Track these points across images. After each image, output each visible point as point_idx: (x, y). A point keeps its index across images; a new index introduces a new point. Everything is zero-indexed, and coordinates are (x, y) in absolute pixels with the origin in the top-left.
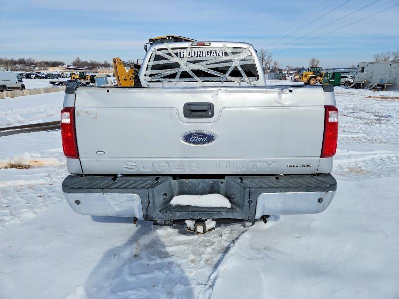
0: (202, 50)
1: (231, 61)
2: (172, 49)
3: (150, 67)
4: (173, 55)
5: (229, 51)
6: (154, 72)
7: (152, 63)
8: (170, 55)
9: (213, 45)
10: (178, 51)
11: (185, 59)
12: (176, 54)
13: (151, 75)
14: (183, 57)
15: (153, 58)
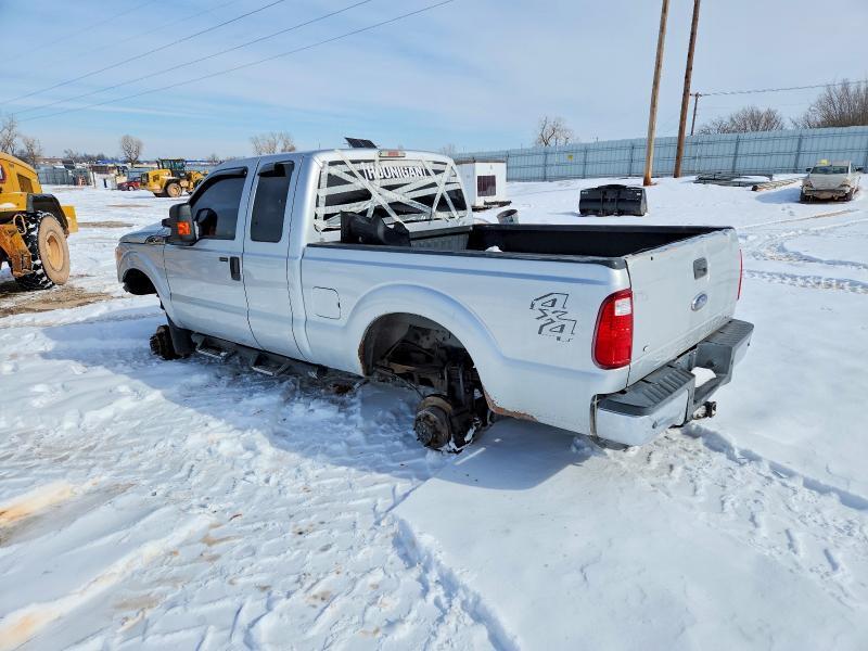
0: (395, 164)
1: (434, 185)
2: (353, 162)
3: (323, 200)
4: (358, 174)
5: (430, 167)
6: (331, 209)
7: (325, 192)
8: (351, 173)
9: (409, 155)
10: (363, 166)
11: (378, 183)
12: (361, 172)
13: (327, 217)
14: (373, 179)
15: (324, 182)
